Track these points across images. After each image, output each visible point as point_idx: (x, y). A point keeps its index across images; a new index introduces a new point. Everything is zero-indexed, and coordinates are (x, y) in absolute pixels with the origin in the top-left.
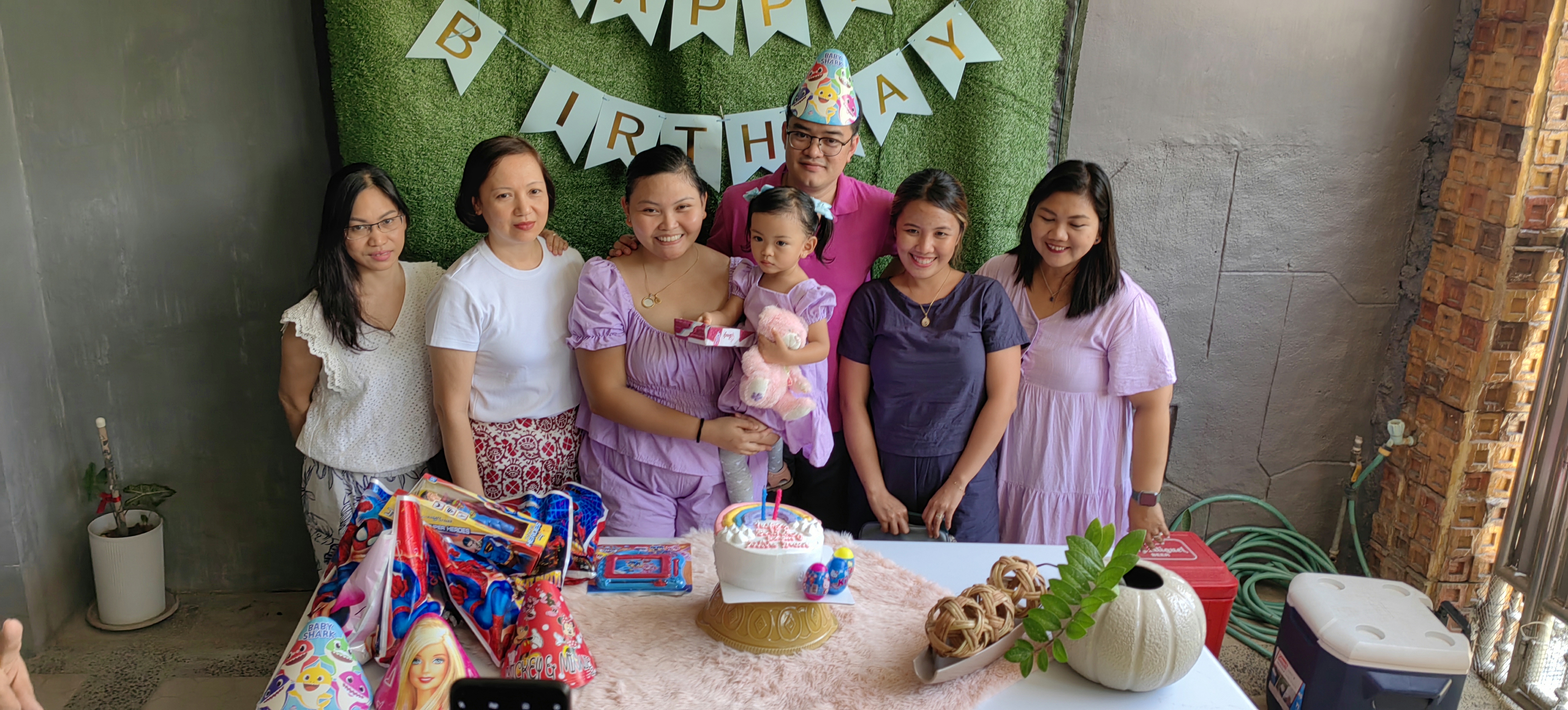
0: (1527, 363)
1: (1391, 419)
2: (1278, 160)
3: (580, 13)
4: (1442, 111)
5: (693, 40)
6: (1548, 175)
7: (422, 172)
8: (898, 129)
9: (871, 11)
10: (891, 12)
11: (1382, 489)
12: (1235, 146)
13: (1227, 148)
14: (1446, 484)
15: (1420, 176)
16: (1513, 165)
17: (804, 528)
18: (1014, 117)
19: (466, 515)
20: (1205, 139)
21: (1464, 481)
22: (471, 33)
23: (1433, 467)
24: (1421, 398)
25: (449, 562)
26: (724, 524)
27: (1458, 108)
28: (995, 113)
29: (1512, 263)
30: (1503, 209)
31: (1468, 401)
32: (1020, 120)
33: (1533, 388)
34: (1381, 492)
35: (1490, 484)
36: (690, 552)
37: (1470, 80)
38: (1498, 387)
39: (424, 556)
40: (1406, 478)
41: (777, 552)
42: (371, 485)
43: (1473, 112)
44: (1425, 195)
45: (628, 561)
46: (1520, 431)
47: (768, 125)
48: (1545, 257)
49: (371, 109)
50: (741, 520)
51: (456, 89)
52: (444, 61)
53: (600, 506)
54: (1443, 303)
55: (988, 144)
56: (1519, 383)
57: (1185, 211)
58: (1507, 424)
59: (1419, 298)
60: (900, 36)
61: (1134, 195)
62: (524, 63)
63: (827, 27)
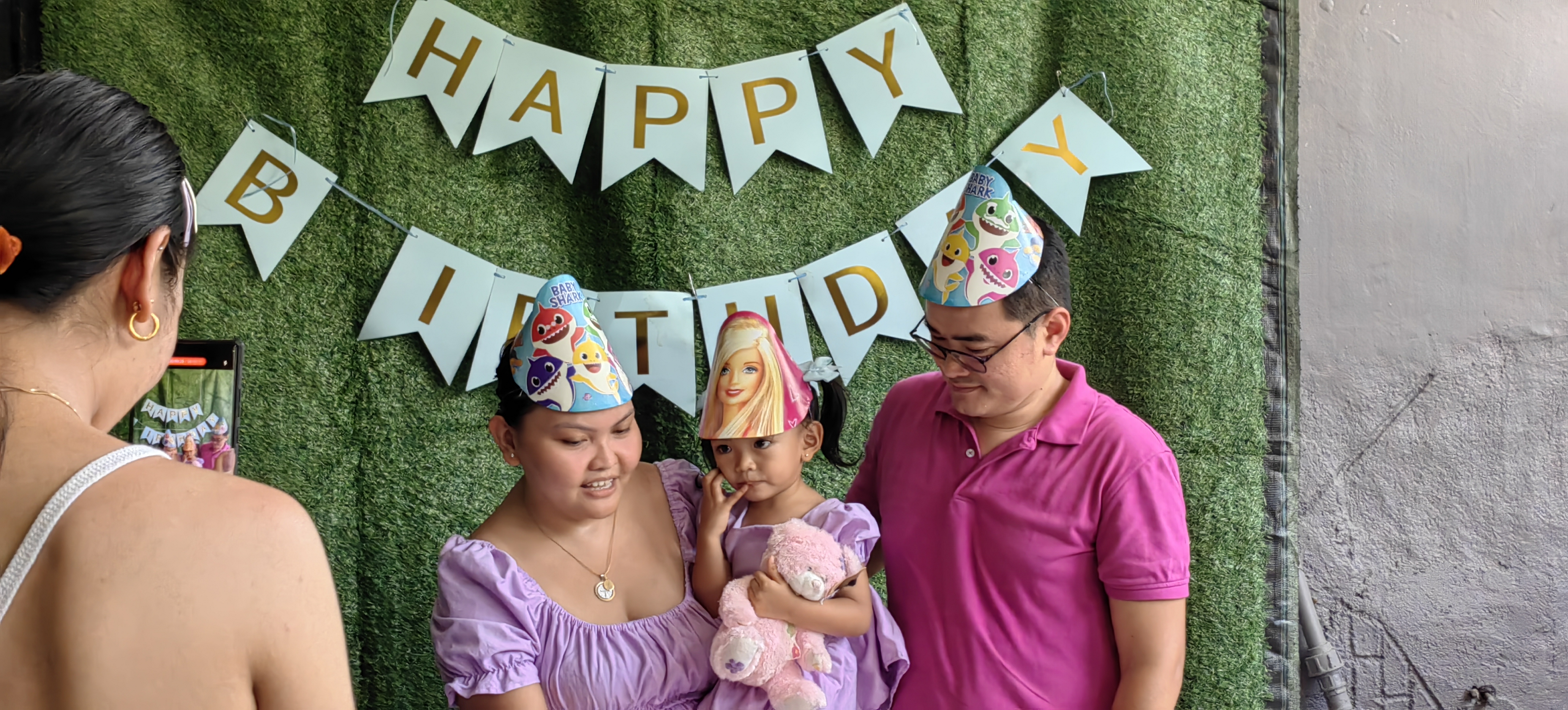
3: (456, 141)
5: (639, 171)
9: (926, 111)
10: (959, 111)
22: (282, 183)
47: (771, 302)
51: (256, 271)
52: (238, 229)
55: (1143, 313)
60: (981, 148)
61: (1456, 433)
62: (366, 226)
63: (858, 142)
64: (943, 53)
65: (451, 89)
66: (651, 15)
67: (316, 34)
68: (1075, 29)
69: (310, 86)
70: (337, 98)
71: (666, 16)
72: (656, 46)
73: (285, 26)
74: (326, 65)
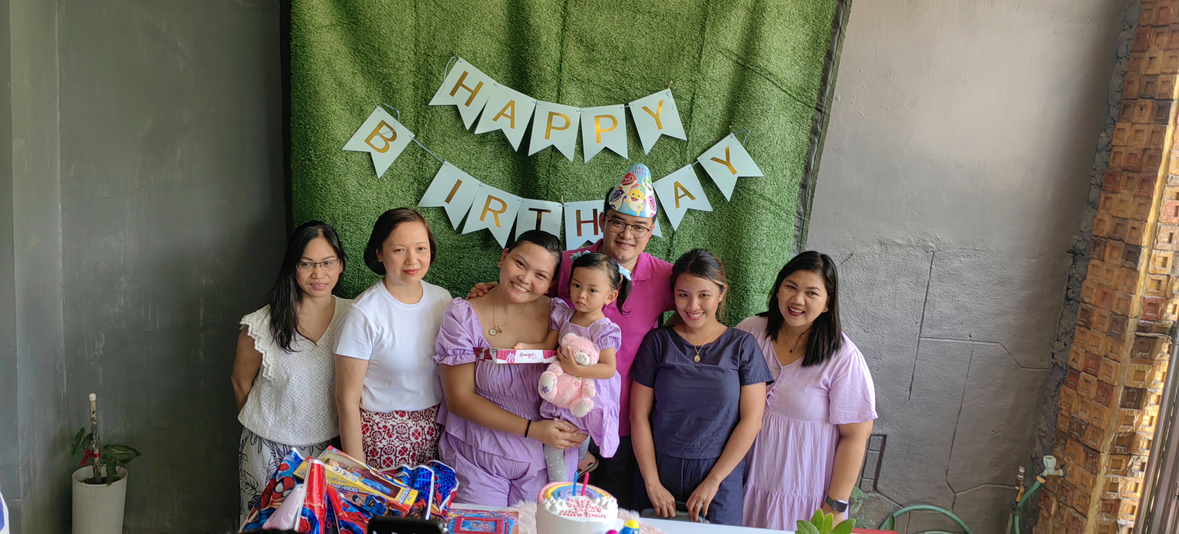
0: (1146, 419)
1: (1046, 455)
2: (963, 259)
3: (468, 127)
4: (1082, 232)
5: (546, 149)
6: (1160, 282)
7: (345, 230)
8: (687, 220)
9: (671, 137)
10: (685, 139)
11: (1040, 508)
12: (932, 247)
13: (925, 248)
14: (1087, 507)
15: (1067, 277)
16: (1134, 273)
17: (603, 503)
18: (770, 217)
19: (356, 478)
20: (910, 241)
21: (1100, 505)
22: (390, 135)
23: (1078, 493)
24: (1068, 441)
25: (341, 511)
26: (545, 496)
27: (1094, 231)
28: (757, 212)
29: (1134, 344)
30: (1127, 304)
31: (1103, 444)
32: (774, 218)
33: (1151, 438)
34: (1039, 510)
35: (1121, 509)
36: (518, 518)
37: (1102, 211)
38: (1125, 436)
39: (324, 505)
40: (1057, 500)
41: (583, 519)
42: (290, 452)
43: (1105, 233)
44: (1070, 291)
45: (472, 521)
46: (1142, 470)
47: (595, 211)
48: (1158, 341)
49: (314, 183)
50: (558, 494)
51: (375, 173)
52: (369, 154)
53: (454, 479)
54: (1084, 371)
55: (752, 234)
56: (1140, 433)
57: (895, 291)
58: (1132, 464)
59: (1067, 366)
60: (692, 155)
61: (857, 278)
62: (425, 159)
63: (640, 146)
64: (682, 112)
65: (468, 104)
66: (559, 80)
67: (411, 71)
68: (741, 109)
69: (406, 94)
70: (417, 101)
71: (565, 81)
72: (559, 95)
73: (397, 66)
74: (414, 86)
